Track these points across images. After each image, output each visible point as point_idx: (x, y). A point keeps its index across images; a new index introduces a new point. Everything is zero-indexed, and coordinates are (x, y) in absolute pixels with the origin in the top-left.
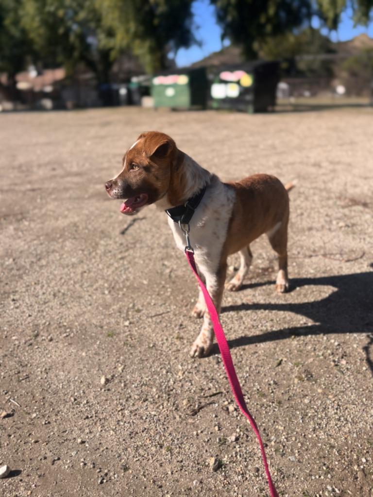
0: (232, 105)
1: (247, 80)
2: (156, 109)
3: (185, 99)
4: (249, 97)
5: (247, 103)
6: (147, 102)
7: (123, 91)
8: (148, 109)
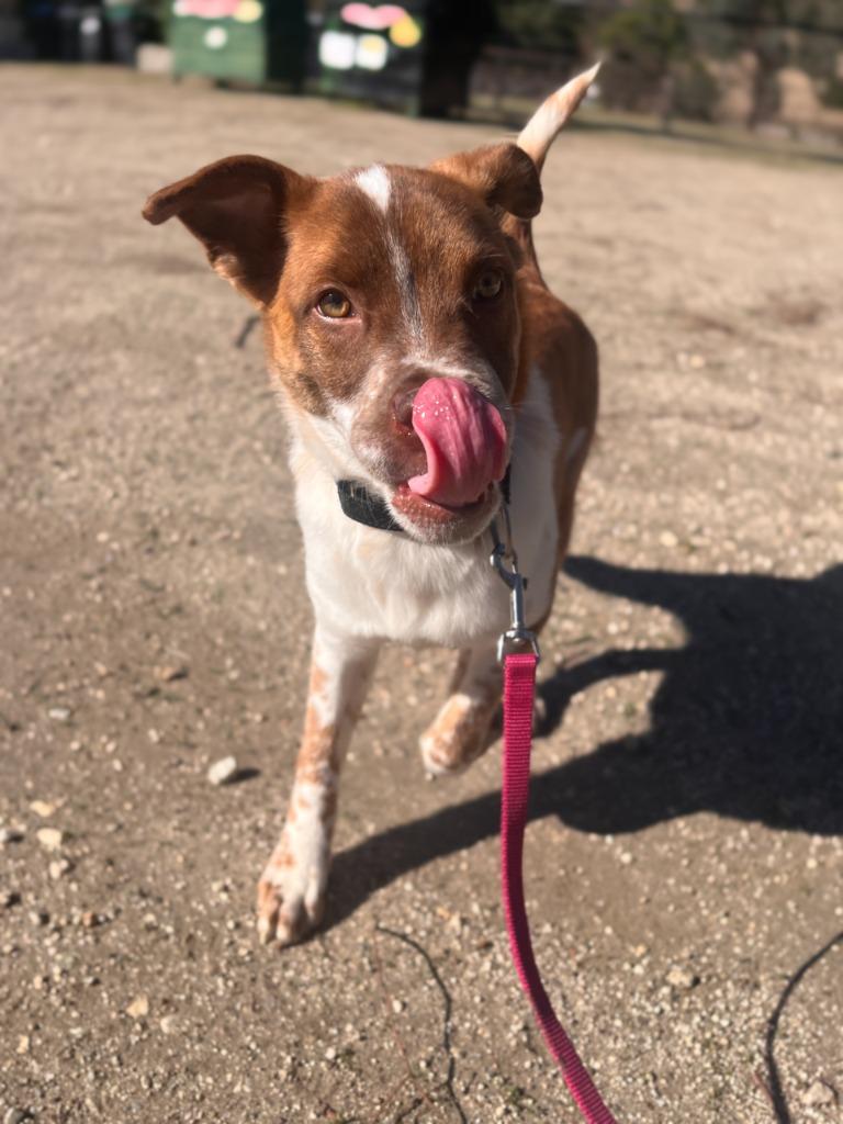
0: (366, 89)
1: (408, 32)
2: (177, 77)
3: (251, 62)
4: (412, 75)
5: (404, 88)
6: (154, 59)
7: (90, 26)
8: (155, 78)
